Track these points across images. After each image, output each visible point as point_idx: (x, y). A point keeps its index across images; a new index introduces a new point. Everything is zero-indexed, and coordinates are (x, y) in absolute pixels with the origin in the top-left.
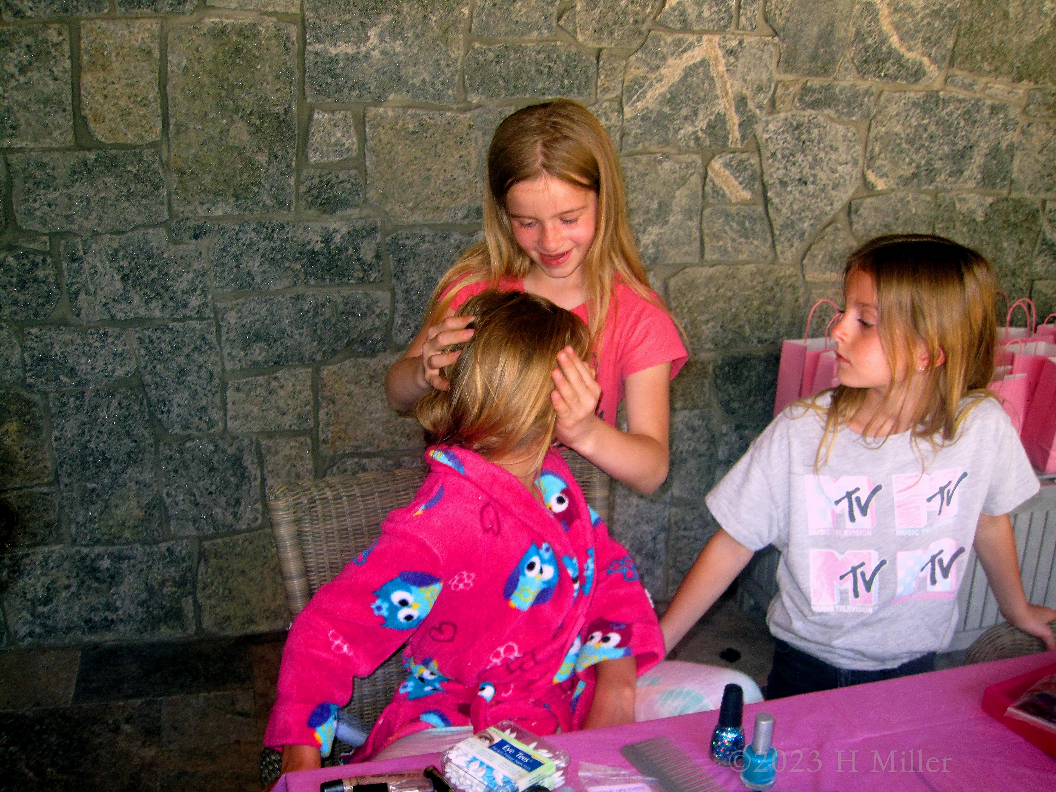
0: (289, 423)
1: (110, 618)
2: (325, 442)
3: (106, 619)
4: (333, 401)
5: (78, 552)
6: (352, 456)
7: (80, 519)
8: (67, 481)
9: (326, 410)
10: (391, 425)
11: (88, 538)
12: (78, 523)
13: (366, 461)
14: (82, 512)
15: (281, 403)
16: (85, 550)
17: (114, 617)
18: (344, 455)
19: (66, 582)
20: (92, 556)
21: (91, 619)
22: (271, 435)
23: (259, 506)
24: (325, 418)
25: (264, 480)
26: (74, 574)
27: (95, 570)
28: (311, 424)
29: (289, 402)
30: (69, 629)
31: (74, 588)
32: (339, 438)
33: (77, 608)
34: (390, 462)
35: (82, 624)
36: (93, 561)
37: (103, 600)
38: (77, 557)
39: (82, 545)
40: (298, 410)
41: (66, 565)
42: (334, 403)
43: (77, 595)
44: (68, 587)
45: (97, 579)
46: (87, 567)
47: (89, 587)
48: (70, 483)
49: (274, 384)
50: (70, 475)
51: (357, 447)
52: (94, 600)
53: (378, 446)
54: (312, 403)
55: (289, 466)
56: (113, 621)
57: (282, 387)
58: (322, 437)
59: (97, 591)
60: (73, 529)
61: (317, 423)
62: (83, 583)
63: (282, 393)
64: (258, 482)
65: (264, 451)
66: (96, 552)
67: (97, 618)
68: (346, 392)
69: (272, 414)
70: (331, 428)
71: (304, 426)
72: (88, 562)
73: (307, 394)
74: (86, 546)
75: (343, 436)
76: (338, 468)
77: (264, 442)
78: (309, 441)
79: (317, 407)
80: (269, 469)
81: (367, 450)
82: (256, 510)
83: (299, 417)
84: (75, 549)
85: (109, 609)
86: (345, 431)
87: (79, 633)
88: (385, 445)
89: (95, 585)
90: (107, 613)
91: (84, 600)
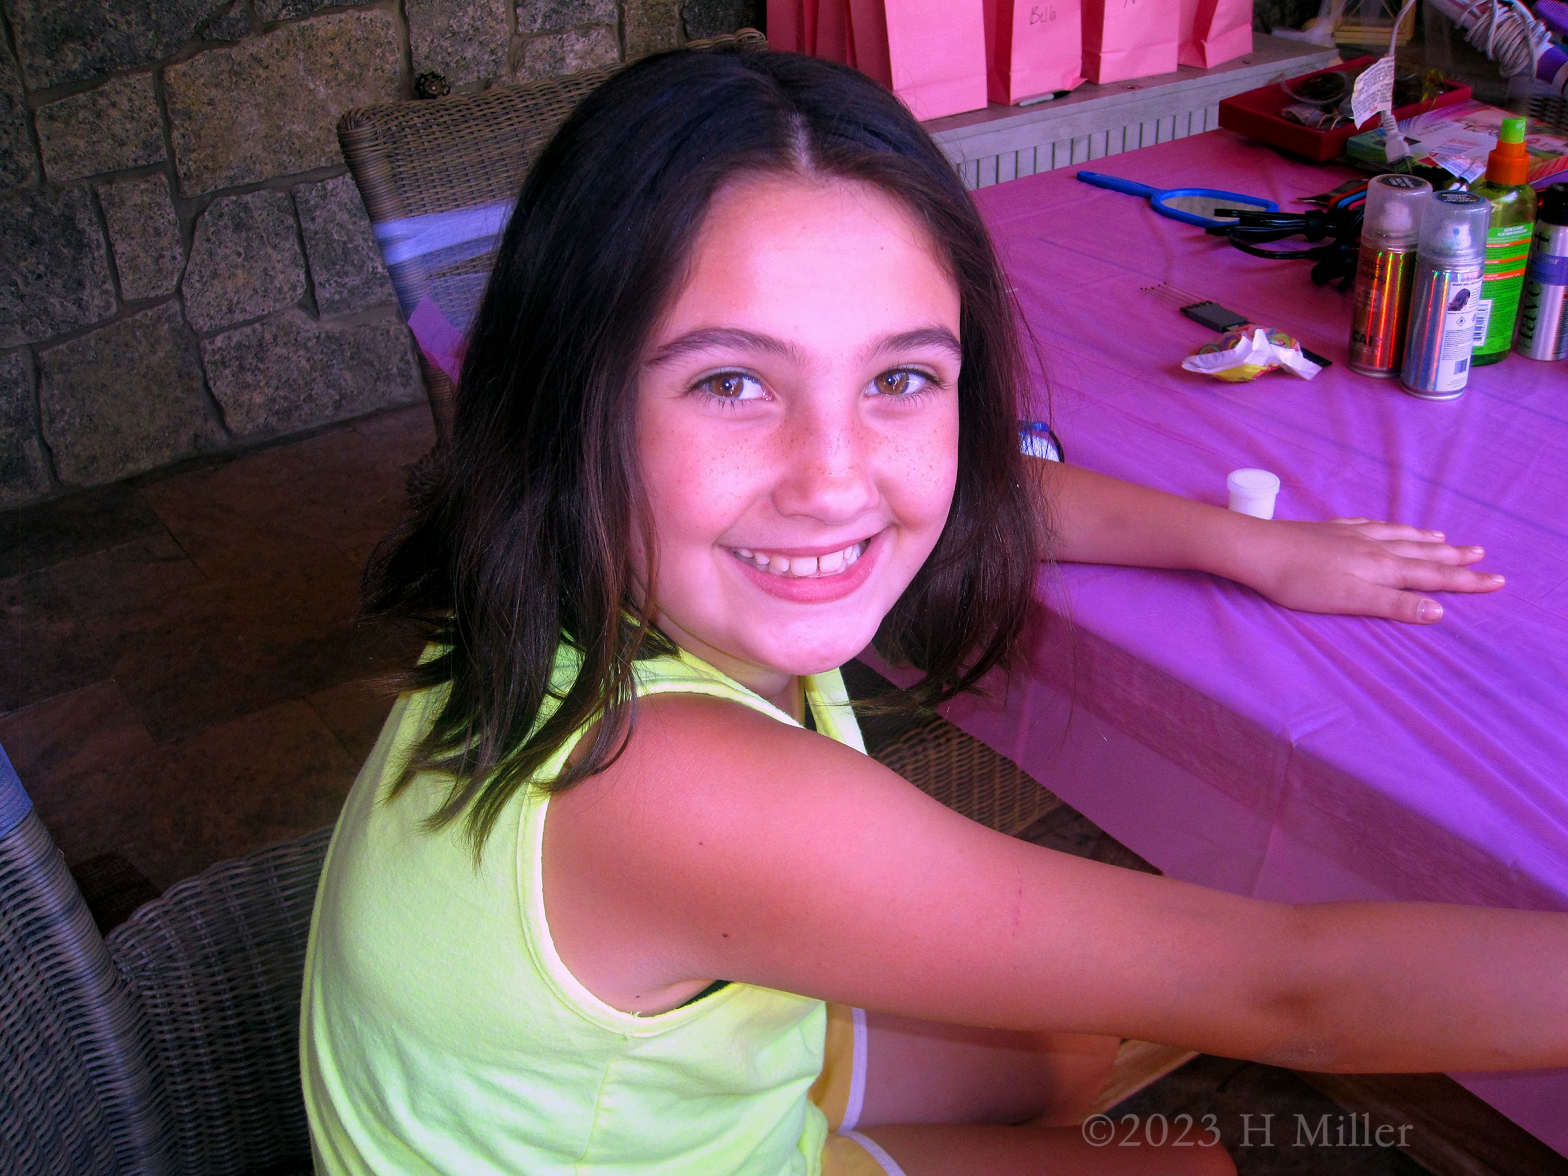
0: (133, 156)
2: (187, 176)
4: (189, 116)
6: (226, 192)
9: (182, 130)
10: (273, 140)
13: (248, 198)
15: (117, 129)
18: (217, 194)
22: (109, 178)
23: (109, 286)
24: (182, 142)
25: (110, 246)
28: (164, 152)
29: (129, 126)
32: (206, 168)
34: (279, 195)
40: (143, 135)
42: (190, 118)
49: (103, 102)
51: (232, 179)
53: (262, 173)
54: (161, 122)
55: (142, 221)
57: (114, 105)
58: (182, 170)
61: (172, 153)
63: (114, 113)
64: (103, 251)
65: (104, 204)
68: (205, 100)
69: (106, 147)
70: (194, 155)
71: (156, 158)
73: (153, 109)
75: (210, 164)
76: (211, 213)
77: (101, 190)
78: (164, 179)
79: (169, 126)
80: (117, 228)
81: (247, 180)
82: (107, 292)
83: (146, 145)
86: (213, 157)
88: (269, 170)
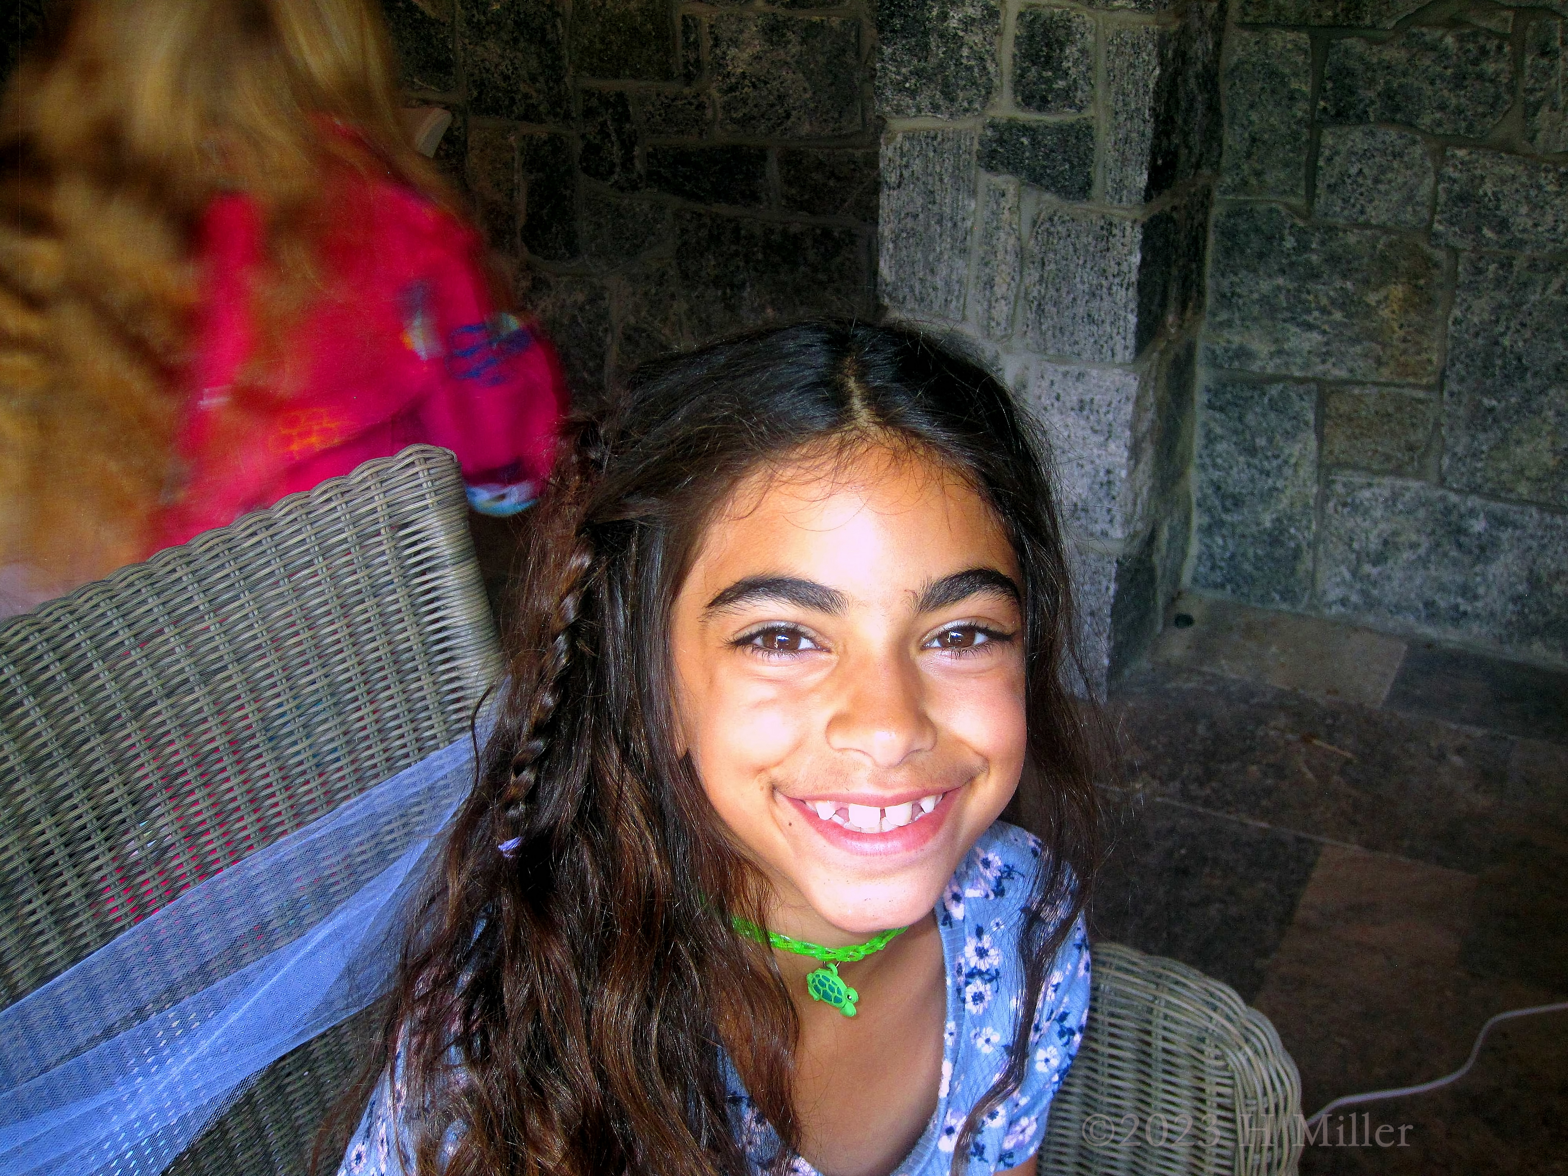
1: (1462, 608)
3: (1456, 607)
5: (1443, 499)
7: (1460, 450)
8: (1455, 387)
11: (1464, 480)
12: (1455, 454)
14: (1465, 440)
16: (1453, 498)
17: (1469, 609)
19: (1414, 537)
20: (1463, 509)
21: (1433, 603)
26: (1429, 530)
27: (1461, 531)
30: (1398, 609)
31: (1422, 551)
33: (1418, 581)
35: (1421, 606)
36: (1461, 516)
37: (1459, 579)
38: (1440, 506)
39: (1451, 489)
41: (1421, 513)
43: (1424, 562)
44: (1414, 546)
45: (1460, 546)
46: (1450, 524)
47: (1445, 555)
48: (1460, 393)
50: (1462, 380)
52: (1447, 576)
56: (1465, 613)
59: (1455, 563)
60: (1446, 461)
62: (1438, 545)
66: (1469, 504)
67: (1443, 602)
72: (1454, 517)
74: (1457, 491)
84: (1440, 492)
85: (1463, 595)
87: (1411, 619)
89: (1454, 553)
90: (1460, 600)
91: (1433, 572)
